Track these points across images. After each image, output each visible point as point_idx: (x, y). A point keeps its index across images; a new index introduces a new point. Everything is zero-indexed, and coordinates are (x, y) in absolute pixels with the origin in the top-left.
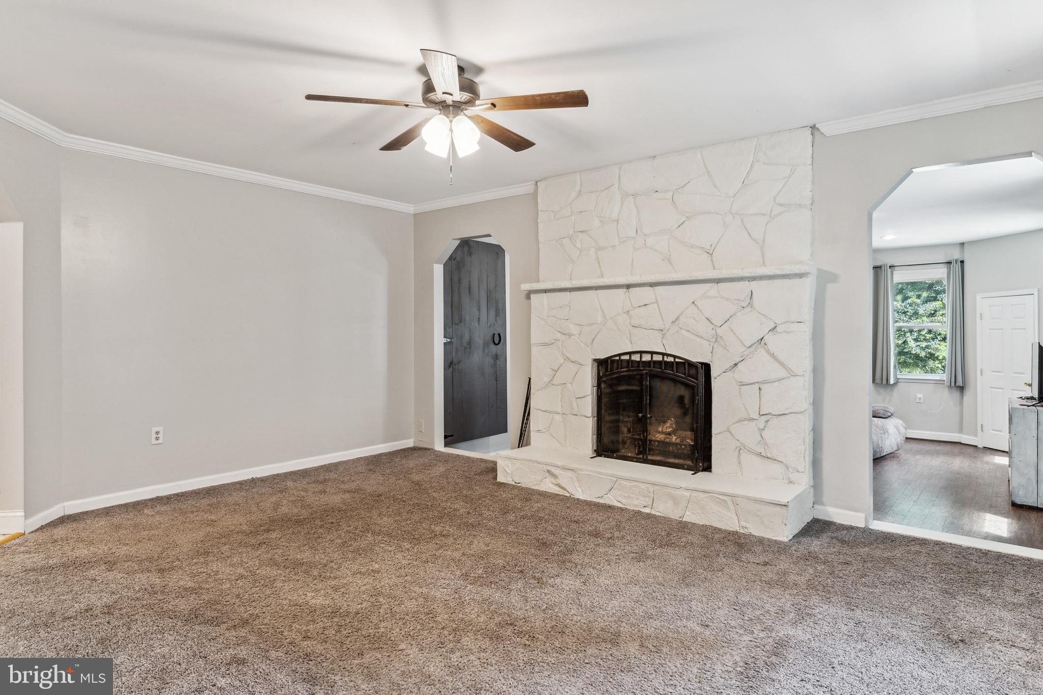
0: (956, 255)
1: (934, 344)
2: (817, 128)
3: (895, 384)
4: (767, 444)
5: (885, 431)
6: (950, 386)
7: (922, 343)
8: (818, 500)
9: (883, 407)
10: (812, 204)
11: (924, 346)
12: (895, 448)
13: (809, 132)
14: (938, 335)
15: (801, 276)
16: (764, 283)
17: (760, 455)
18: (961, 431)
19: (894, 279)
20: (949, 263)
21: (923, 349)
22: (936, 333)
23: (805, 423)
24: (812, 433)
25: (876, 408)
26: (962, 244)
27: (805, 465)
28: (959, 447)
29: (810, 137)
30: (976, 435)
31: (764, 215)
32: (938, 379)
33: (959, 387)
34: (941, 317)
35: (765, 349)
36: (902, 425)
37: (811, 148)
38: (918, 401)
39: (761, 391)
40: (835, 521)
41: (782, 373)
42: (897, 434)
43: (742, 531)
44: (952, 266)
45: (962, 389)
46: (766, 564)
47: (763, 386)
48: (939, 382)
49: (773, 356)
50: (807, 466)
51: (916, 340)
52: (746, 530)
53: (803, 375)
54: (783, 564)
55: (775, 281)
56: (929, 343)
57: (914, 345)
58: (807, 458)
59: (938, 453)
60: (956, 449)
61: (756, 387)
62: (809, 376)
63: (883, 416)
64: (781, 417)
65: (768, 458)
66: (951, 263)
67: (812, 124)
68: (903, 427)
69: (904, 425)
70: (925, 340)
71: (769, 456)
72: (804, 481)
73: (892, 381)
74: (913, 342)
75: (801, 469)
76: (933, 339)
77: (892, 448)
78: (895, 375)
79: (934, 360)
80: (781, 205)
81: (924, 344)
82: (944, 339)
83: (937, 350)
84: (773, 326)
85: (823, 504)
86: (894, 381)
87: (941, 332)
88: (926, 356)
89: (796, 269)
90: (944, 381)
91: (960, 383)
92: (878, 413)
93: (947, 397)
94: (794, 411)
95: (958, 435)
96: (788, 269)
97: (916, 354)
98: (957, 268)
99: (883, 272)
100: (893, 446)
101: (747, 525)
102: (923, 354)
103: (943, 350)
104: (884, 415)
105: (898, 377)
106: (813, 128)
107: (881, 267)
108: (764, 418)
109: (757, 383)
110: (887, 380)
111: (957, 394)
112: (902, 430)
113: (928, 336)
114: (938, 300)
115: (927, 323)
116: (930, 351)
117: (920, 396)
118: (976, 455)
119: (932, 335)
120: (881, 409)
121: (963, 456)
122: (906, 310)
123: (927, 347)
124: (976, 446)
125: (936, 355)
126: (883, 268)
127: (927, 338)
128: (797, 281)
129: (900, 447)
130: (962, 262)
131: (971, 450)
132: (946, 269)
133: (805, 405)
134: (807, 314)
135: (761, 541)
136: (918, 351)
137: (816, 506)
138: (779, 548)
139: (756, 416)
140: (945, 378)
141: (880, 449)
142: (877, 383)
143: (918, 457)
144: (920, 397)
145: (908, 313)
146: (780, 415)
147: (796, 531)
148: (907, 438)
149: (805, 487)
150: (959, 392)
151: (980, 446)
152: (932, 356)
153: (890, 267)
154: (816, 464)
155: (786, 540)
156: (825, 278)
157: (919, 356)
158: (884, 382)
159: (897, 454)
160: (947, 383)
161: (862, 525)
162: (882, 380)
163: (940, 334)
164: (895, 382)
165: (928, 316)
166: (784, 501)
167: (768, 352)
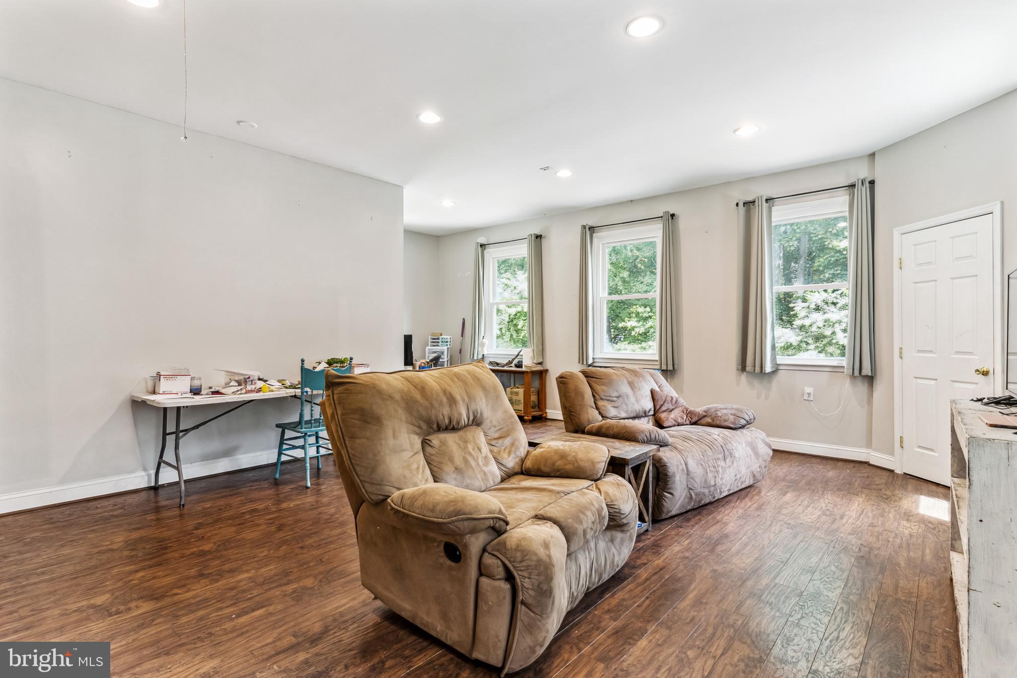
0: (862, 172)
3: (775, 372)
5: (726, 454)
6: (853, 376)
9: (736, 409)
18: (869, 444)
19: (773, 220)
20: (852, 186)
25: (725, 411)
26: (872, 154)
30: (892, 453)
32: (836, 364)
33: (867, 376)
38: (806, 397)
42: (753, 456)
44: (856, 190)
45: (870, 380)
48: (836, 370)
60: (858, 477)
63: (732, 426)
66: (855, 185)
73: (768, 368)
77: (742, 483)
78: (774, 358)
86: (772, 368)
90: (844, 367)
92: (725, 421)
93: (849, 393)
95: (864, 450)
98: (864, 189)
99: (757, 207)
100: (743, 479)
104: (734, 423)
105: (778, 362)
107: (754, 202)
110: (762, 367)
111: (863, 388)
117: (808, 390)
118: (888, 493)
120: (731, 414)
121: (867, 495)
124: (892, 471)
126: (756, 203)
130: (872, 183)
131: (884, 478)
132: (848, 196)
140: (844, 364)
141: (712, 489)
142: (748, 372)
144: (809, 392)
150: (866, 384)
151: (898, 471)
153: (767, 200)
158: (758, 369)
160: (847, 371)
162: (755, 367)
164: (774, 369)
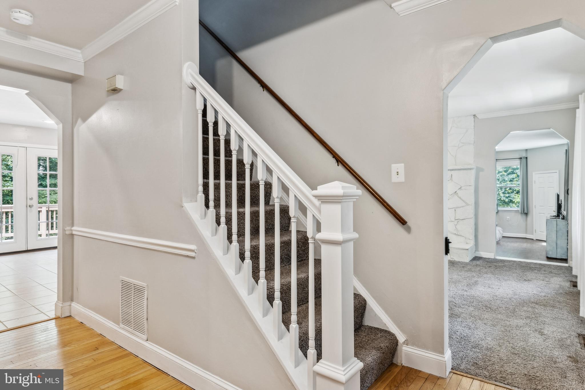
0: (524, 155)
1: (513, 195)
2: (476, 116)
3: (498, 212)
4: (458, 230)
6: (521, 213)
7: (506, 195)
8: (477, 249)
10: (474, 143)
11: (507, 196)
12: (498, 240)
13: (473, 117)
14: (514, 191)
15: (470, 169)
16: (456, 171)
17: (455, 234)
20: (521, 158)
21: (507, 197)
22: (513, 190)
23: (472, 222)
24: (474, 226)
26: (527, 150)
27: (472, 237)
28: (526, 239)
29: (473, 119)
30: (533, 235)
31: (456, 146)
32: (516, 210)
34: (516, 182)
35: (457, 196)
36: (501, 230)
37: (473, 123)
38: (507, 220)
39: (456, 211)
40: (483, 257)
41: (464, 204)
42: (499, 234)
43: (452, 260)
44: (522, 160)
45: (526, 214)
46: (463, 267)
47: (456, 209)
48: (517, 211)
49: (460, 198)
50: (473, 238)
51: (503, 193)
52: (453, 259)
53: (472, 205)
54: (469, 267)
55: (461, 171)
56: (510, 195)
57: (503, 196)
58: (473, 234)
59: (517, 242)
60: (524, 240)
61: (454, 209)
62: (473, 205)
64: (464, 220)
65: (458, 235)
67: (474, 114)
68: (502, 230)
69: (502, 229)
70: (508, 193)
71: (459, 234)
72: (472, 243)
74: (502, 194)
75: (471, 238)
76: (512, 193)
79: (512, 203)
80: (462, 143)
81: (507, 195)
82: (518, 192)
83: (514, 198)
84: (460, 187)
85: (479, 251)
87: (516, 189)
88: (508, 201)
89: (469, 167)
90: (519, 211)
91: (526, 212)
93: (519, 218)
94: (468, 218)
95: (525, 235)
96: (466, 167)
97: (503, 200)
98: (524, 161)
101: (454, 257)
102: (507, 200)
103: (518, 198)
105: (498, 209)
106: (474, 115)
108: (457, 221)
109: (454, 208)
111: (524, 216)
112: (501, 232)
113: (510, 191)
114: (515, 173)
115: (509, 184)
116: (510, 198)
117: (508, 217)
118: (533, 242)
119: (511, 191)
121: (527, 243)
122: (499, 178)
123: (509, 197)
124: (533, 239)
125: (513, 201)
127: (509, 192)
128: (469, 171)
129: (500, 239)
130: (526, 158)
131: (531, 240)
132: (520, 161)
133: (472, 215)
134: (473, 183)
135: (459, 262)
136: (504, 199)
137: (476, 252)
138: (467, 264)
139: (454, 220)
140: (519, 210)
143: (508, 243)
144: (508, 218)
145: (500, 180)
146: (463, 219)
147: (470, 259)
148: (503, 237)
149: (472, 245)
150: (525, 216)
152: (511, 201)
154: (476, 237)
155: (468, 261)
156: (479, 170)
157: (505, 201)
159: (499, 242)
161: (493, 258)
163: (515, 190)
165: (510, 181)
166: (467, 248)
167: (458, 196)
